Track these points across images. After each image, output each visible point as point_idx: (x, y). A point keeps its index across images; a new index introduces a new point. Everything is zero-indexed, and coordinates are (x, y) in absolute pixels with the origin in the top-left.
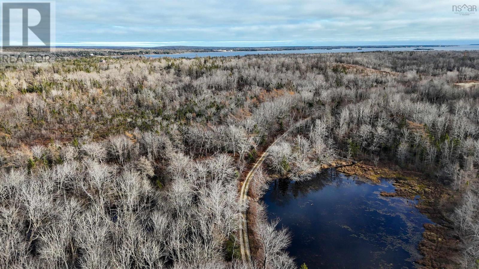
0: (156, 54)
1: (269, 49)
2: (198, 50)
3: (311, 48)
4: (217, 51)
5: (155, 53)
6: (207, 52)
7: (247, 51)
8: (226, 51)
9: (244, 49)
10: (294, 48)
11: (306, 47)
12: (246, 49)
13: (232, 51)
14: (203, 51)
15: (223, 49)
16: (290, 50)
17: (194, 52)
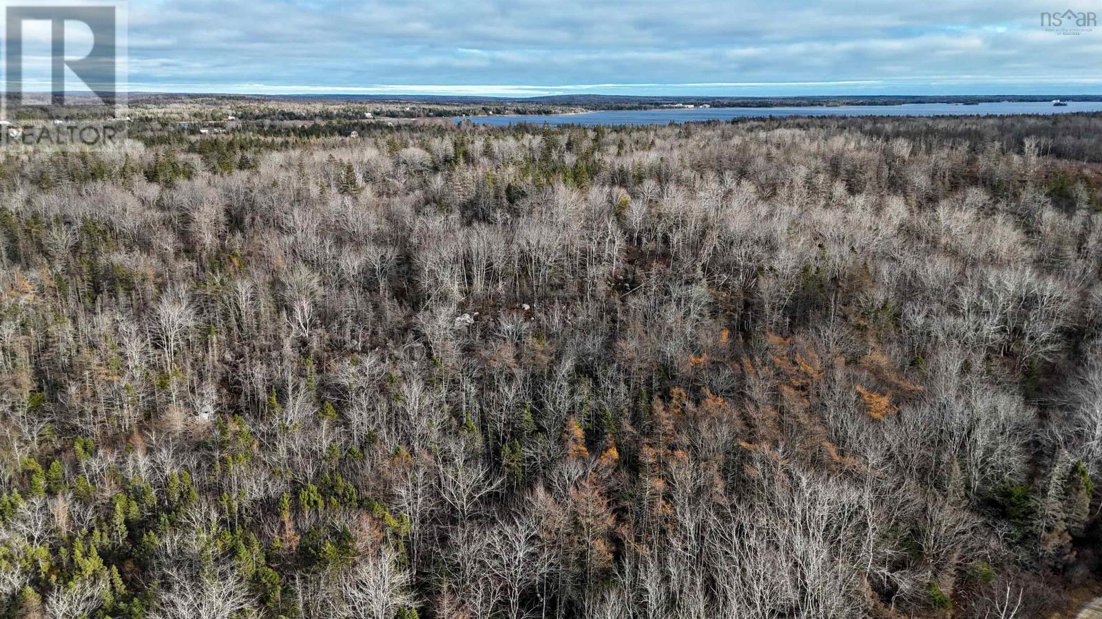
0: (520, 113)
1: (804, 102)
2: (623, 105)
3: (918, 99)
4: (673, 108)
5: (518, 112)
6: (645, 109)
7: (747, 107)
8: (693, 106)
9: (740, 101)
10: (872, 101)
11: (906, 97)
12: (746, 101)
13: (708, 106)
14: (636, 108)
15: (686, 101)
16: (862, 104)
17: (612, 109)
